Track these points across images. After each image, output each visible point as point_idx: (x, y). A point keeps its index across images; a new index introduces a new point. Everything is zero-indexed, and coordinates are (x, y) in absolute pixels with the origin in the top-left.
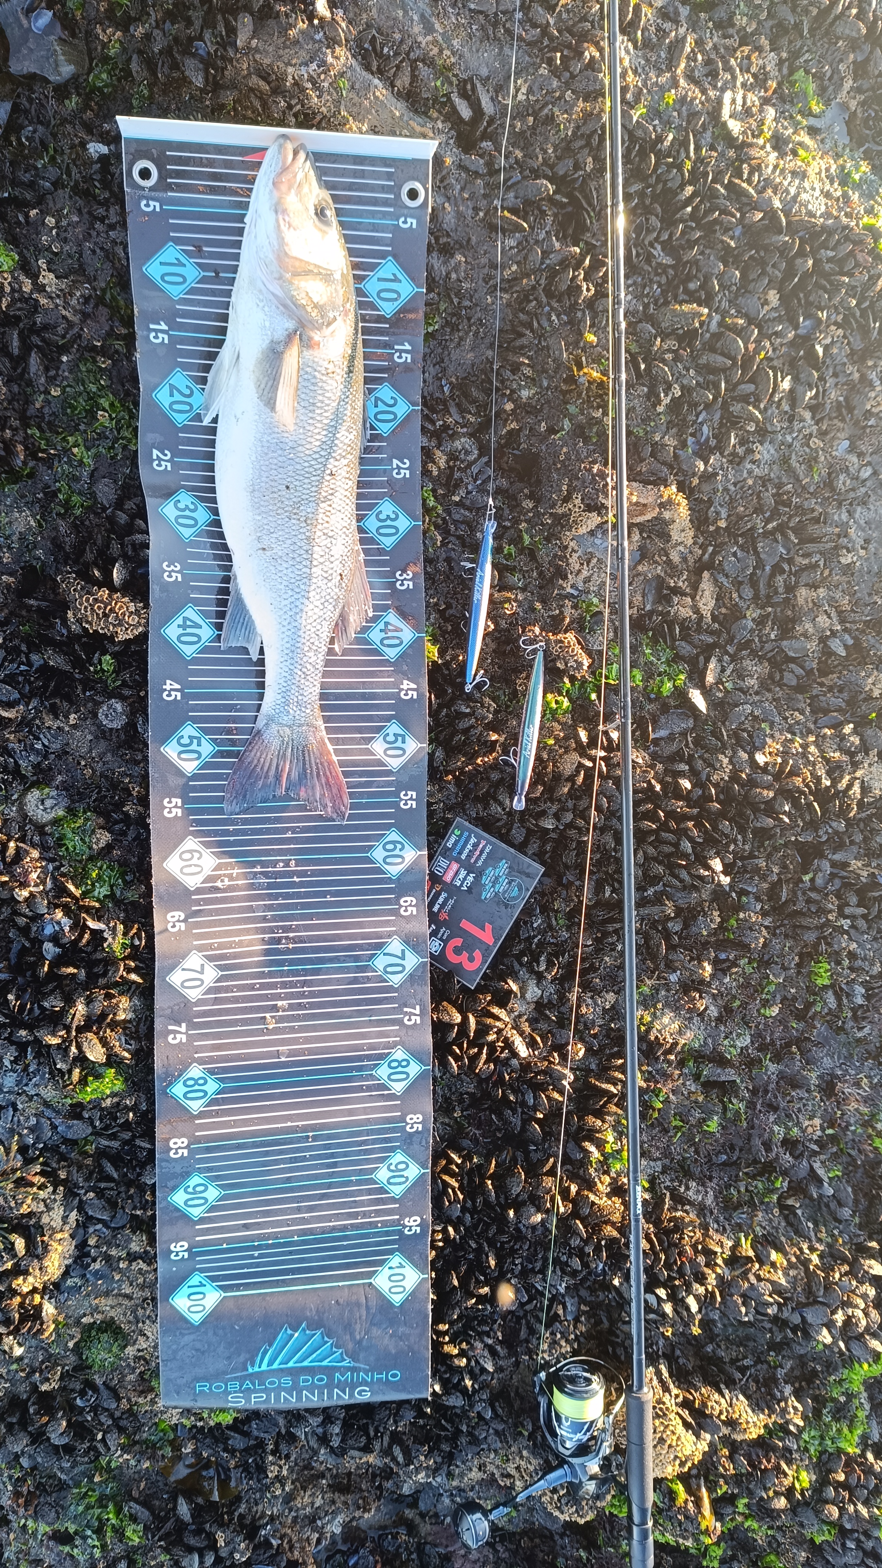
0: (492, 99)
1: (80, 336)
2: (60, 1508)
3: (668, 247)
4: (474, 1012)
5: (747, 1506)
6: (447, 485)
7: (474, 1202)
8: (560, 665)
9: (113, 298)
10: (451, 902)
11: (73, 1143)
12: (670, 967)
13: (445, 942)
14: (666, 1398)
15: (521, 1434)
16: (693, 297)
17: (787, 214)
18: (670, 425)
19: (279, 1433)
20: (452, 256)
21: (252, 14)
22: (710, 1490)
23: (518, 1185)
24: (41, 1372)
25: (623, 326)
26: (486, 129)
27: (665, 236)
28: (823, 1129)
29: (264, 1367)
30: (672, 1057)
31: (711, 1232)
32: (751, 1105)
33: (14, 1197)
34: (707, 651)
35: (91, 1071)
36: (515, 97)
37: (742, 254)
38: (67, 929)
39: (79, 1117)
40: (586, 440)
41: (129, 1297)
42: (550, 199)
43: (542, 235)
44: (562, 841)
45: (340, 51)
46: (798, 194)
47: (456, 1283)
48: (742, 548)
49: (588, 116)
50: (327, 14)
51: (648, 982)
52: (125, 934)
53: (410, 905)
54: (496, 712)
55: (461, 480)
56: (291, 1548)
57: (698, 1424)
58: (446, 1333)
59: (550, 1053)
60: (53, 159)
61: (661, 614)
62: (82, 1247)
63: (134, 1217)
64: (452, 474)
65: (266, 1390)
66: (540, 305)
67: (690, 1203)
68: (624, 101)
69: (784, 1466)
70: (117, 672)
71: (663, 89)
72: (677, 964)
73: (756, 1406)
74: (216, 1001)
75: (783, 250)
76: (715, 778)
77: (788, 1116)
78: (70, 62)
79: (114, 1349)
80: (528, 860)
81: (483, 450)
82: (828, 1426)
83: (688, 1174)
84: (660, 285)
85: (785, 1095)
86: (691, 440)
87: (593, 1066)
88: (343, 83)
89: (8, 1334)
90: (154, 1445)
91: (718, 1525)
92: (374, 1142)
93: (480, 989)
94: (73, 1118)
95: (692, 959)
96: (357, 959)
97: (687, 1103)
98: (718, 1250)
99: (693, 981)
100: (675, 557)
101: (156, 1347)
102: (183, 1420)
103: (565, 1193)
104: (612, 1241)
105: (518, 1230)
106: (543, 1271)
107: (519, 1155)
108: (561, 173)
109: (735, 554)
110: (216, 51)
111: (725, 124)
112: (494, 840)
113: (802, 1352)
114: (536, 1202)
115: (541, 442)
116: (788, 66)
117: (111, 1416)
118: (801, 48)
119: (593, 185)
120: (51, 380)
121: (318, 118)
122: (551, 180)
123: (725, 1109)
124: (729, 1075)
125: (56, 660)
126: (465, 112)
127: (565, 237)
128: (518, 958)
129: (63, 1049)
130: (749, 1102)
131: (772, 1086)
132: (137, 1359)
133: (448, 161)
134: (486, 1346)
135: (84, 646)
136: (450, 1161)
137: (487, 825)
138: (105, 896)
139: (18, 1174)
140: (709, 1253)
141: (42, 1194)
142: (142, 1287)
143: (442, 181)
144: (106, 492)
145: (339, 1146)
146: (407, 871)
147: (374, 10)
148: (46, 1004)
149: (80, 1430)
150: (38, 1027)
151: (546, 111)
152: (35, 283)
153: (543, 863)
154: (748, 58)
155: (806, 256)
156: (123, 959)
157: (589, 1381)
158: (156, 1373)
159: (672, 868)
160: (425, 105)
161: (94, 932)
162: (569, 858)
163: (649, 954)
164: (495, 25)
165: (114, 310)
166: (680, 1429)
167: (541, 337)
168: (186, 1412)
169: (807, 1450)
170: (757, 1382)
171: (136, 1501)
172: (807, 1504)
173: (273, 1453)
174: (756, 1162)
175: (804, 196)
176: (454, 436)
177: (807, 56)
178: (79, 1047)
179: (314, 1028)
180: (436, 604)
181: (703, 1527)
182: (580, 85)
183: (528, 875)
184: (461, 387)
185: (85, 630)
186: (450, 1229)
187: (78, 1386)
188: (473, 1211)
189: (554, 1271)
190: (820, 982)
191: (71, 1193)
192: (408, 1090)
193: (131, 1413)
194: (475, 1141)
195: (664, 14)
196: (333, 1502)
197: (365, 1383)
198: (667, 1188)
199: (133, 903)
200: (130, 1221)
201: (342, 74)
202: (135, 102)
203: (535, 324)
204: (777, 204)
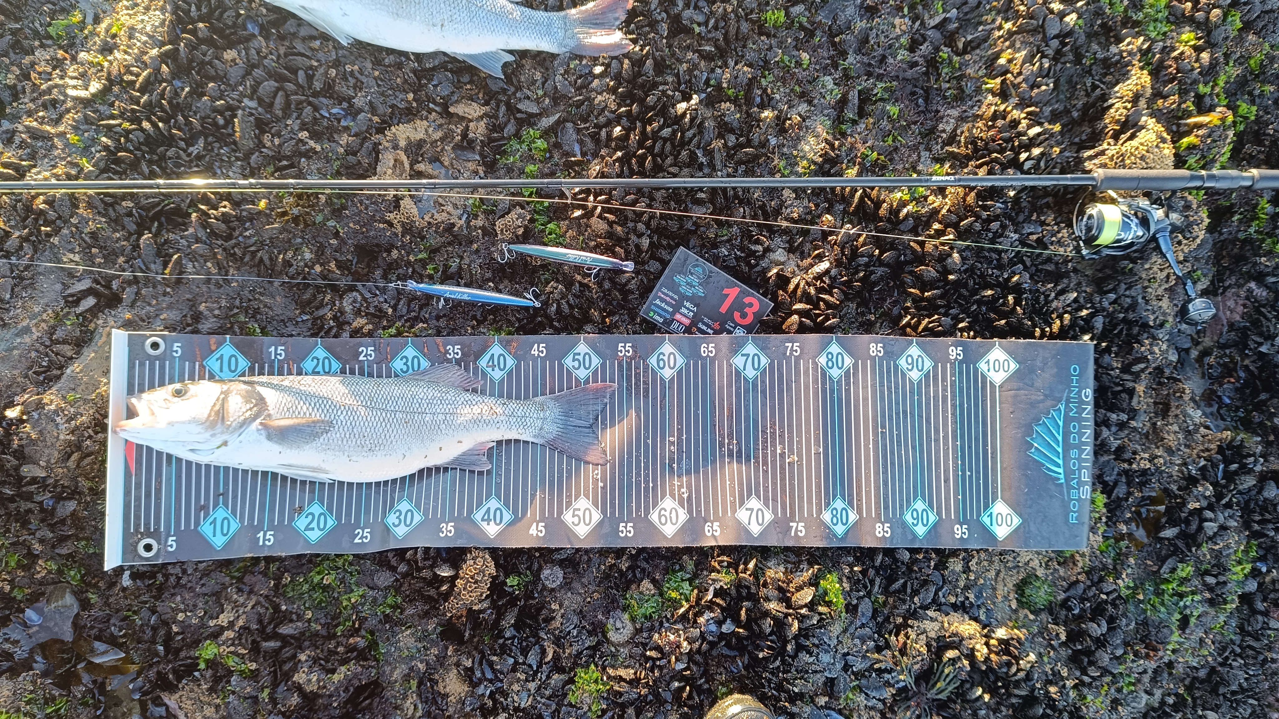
0: (79, 281)
1: (267, 596)
2: (1161, 625)
3: (190, 142)
4: (792, 304)
5: (1206, 84)
6: (380, 318)
7: (941, 306)
8: (521, 231)
9: (237, 571)
10: (706, 320)
11: (875, 612)
12: (764, 144)
13: (737, 325)
14: (1109, 153)
15: (1131, 269)
16: (229, 122)
17: (163, 44)
18: (331, 140)
19: (1115, 459)
20: (201, 313)
21: (21, 465)
22: (1190, 115)
23: (929, 272)
24: (1051, 639)
25: (252, 181)
26: (102, 286)
27: (182, 144)
28: (903, 16)
29: (1061, 470)
30: (837, 143)
31: (980, 113)
32: (880, 78)
33: (914, 657)
34: (512, 110)
35: (821, 599)
36: (77, 264)
37: (196, 82)
38: (712, 615)
39: (856, 607)
40: (344, 207)
41: (998, 573)
42: (156, 236)
43: (183, 242)
44: (660, 231)
45: (46, 398)
46: (147, 35)
47: (1003, 322)
48: (430, 80)
49: (90, 205)
50: (18, 408)
51: (776, 162)
52: (718, 572)
53: (707, 349)
54: (558, 281)
55: (376, 307)
56: (1208, 450)
57: (1133, 127)
58: (1043, 330)
59: (829, 242)
60: (135, 613)
61: (482, 147)
62: (955, 607)
63: (936, 568)
64: (371, 314)
65: (1079, 470)
66: (237, 245)
67: (955, 130)
68: (77, 178)
69: (1175, 54)
70: (519, 574)
71: (67, 145)
72: (762, 138)
73: (1125, 76)
74: (775, 500)
75: (192, 47)
76: (613, 107)
77: (890, 46)
78: (63, 597)
79: (1037, 584)
80: (674, 260)
81: (352, 289)
82: (1146, 15)
83: (932, 130)
84: (221, 148)
85: (873, 49)
86: (343, 123)
87: (841, 207)
88: (70, 397)
89: (1018, 664)
90: (1118, 554)
91: (1219, 109)
92: (889, 382)
93: (774, 299)
94: (857, 611)
95: (758, 126)
96: (747, 391)
97: (874, 132)
98: (993, 108)
99: (777, 125)
100: (438, 135)
101: (1038, 553)
102: (1100, 532)
103: (939, 233)
104: (979, 196)
105: (966, 271)
106: (999, 252)
107: (908, 268)
108: (135, 227)
109: (435, 86)
110: (50, 492)
111: (93, 95)
112: (658, 286)
113: (1083, 37)
114: (943, 258)
115: (345, 243)
116: (45, 39)
117: (1089, 587)
118: (31, 29)
119: (144, 202)
120: (300, 618)
121: (97, 416)
122: (141, 235)
123: (881, 100)
124: (854, 97)
125: (510, 619)
126: (90, 301)
127: (185, 224)
128: (752, 267)
129: (802, 619)
130: (877, 79)
131: (866, 60)
132: (1047, 567)
133: (128, 316)
134: (1056, 298)
135: (500, 598)
136: (908, 324)
137: (646, 290)
138: (690, 585)
139: (897, 653)
140: (995, 116)
141: (913, 636)
142: (991, 562)
143: (144, 321)
144: (384, 579)
145: (890, 409)
146: (680, 351)
147: (15, 372)
148: (768, 630)
149: (1098, 611)
150: (785, 636)
151: (87, 239)
152: (228, 629)
153: (677, 246)
154: (40, 73)
155: (196, 28)
156: (737, 574)
157: (1091, 217)
158: (1059, 553)
159: (684, 143)
160: (86, 332)
161: (716, 595)
162: (674, 226)
163: (753, 161)
164: (22, 279)
165: (246, 571)
166: (1135, 143)
167: (262, 243)
168: (1093, 529)
169: (1165, 34)
170: (1105, 75)
171: (1160, 568)
172: (1209, 33)
173: (1131, 464)
174: (926, 74)
175: (148, 29)
176: (342, 312)
177: (37, 25)
178: (801, 607)
179: (799, 425)
180: (473, 328)
181: (1219, 123)
182: (66, 212)
183: (686, 260)
184: (304, 306)
185: (487, 597)
186: (961, 325)
187: (1064, 612)
188: (948, 307)
189: (1000, 243)
190: (782, 19)
191: (913, 614)
192: (851, 354)
193: (1088, 573)
194: (895, 303)
195: (9, 142)
196: (1177, 416)
197: (1079, 393)
198: (942, 149)
199: (696, 565)
200: (938, 570)
201: (64, 398)
202: (91, 551)
203: (252, 249)
204: (155, 52)
